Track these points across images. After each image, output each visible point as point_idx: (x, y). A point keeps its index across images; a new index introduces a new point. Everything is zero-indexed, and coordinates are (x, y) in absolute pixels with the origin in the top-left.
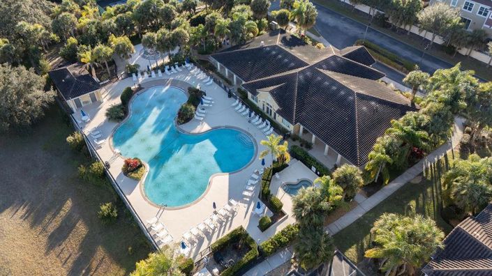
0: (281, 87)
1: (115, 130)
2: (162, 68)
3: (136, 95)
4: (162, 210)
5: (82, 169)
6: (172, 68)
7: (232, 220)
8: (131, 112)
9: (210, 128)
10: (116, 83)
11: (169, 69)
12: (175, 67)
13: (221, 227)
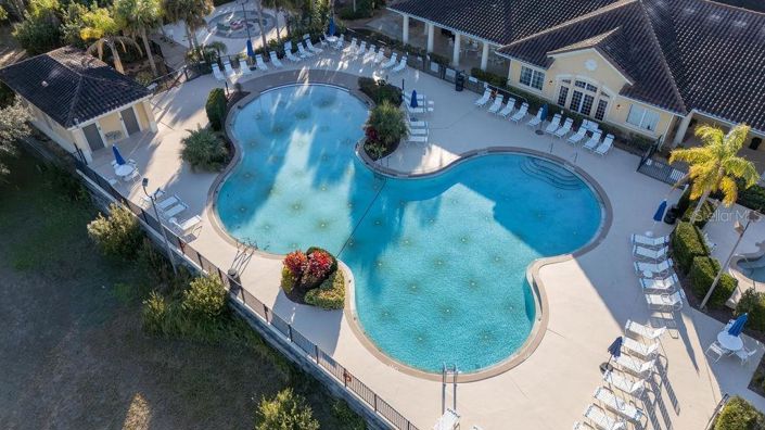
0: (614, 37)
1: (214, 190)
2: (278, 48)
3: (234, 107)
4: (450, 387)
5: (157, 303)
6: (300, 46)
7: (665, 381)
8: (240, 145)
9: (455, 157)
10: (176, 90)
11: (294, 50)
12: (305, 46)
13: (650, 408)
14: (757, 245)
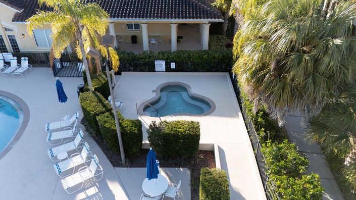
14: (154, 91)
